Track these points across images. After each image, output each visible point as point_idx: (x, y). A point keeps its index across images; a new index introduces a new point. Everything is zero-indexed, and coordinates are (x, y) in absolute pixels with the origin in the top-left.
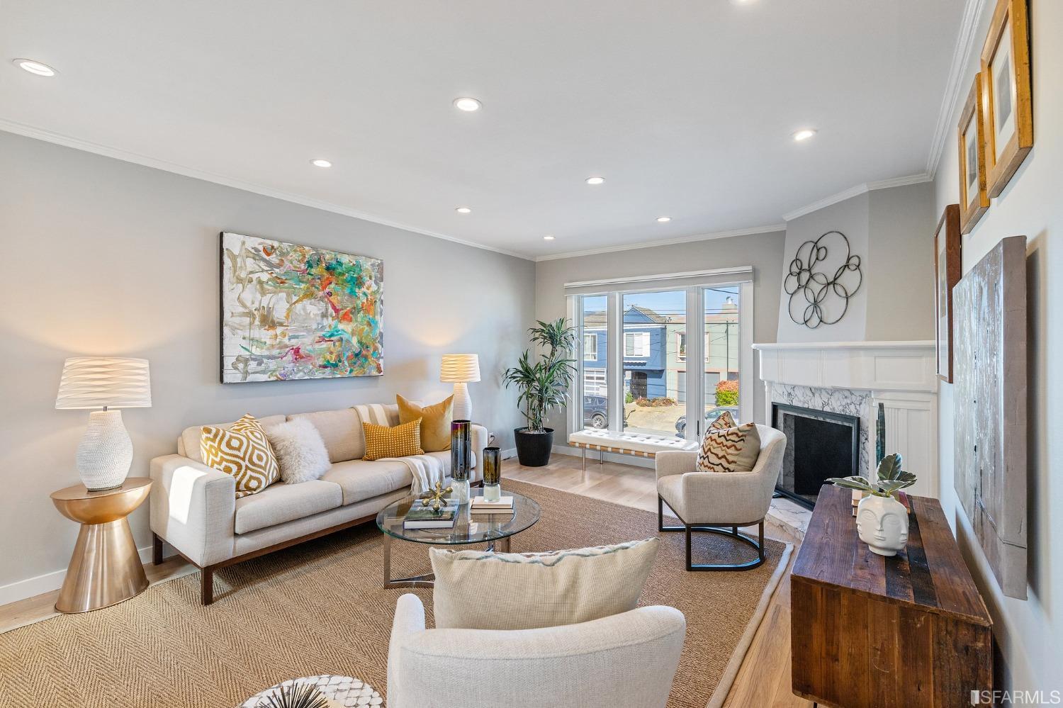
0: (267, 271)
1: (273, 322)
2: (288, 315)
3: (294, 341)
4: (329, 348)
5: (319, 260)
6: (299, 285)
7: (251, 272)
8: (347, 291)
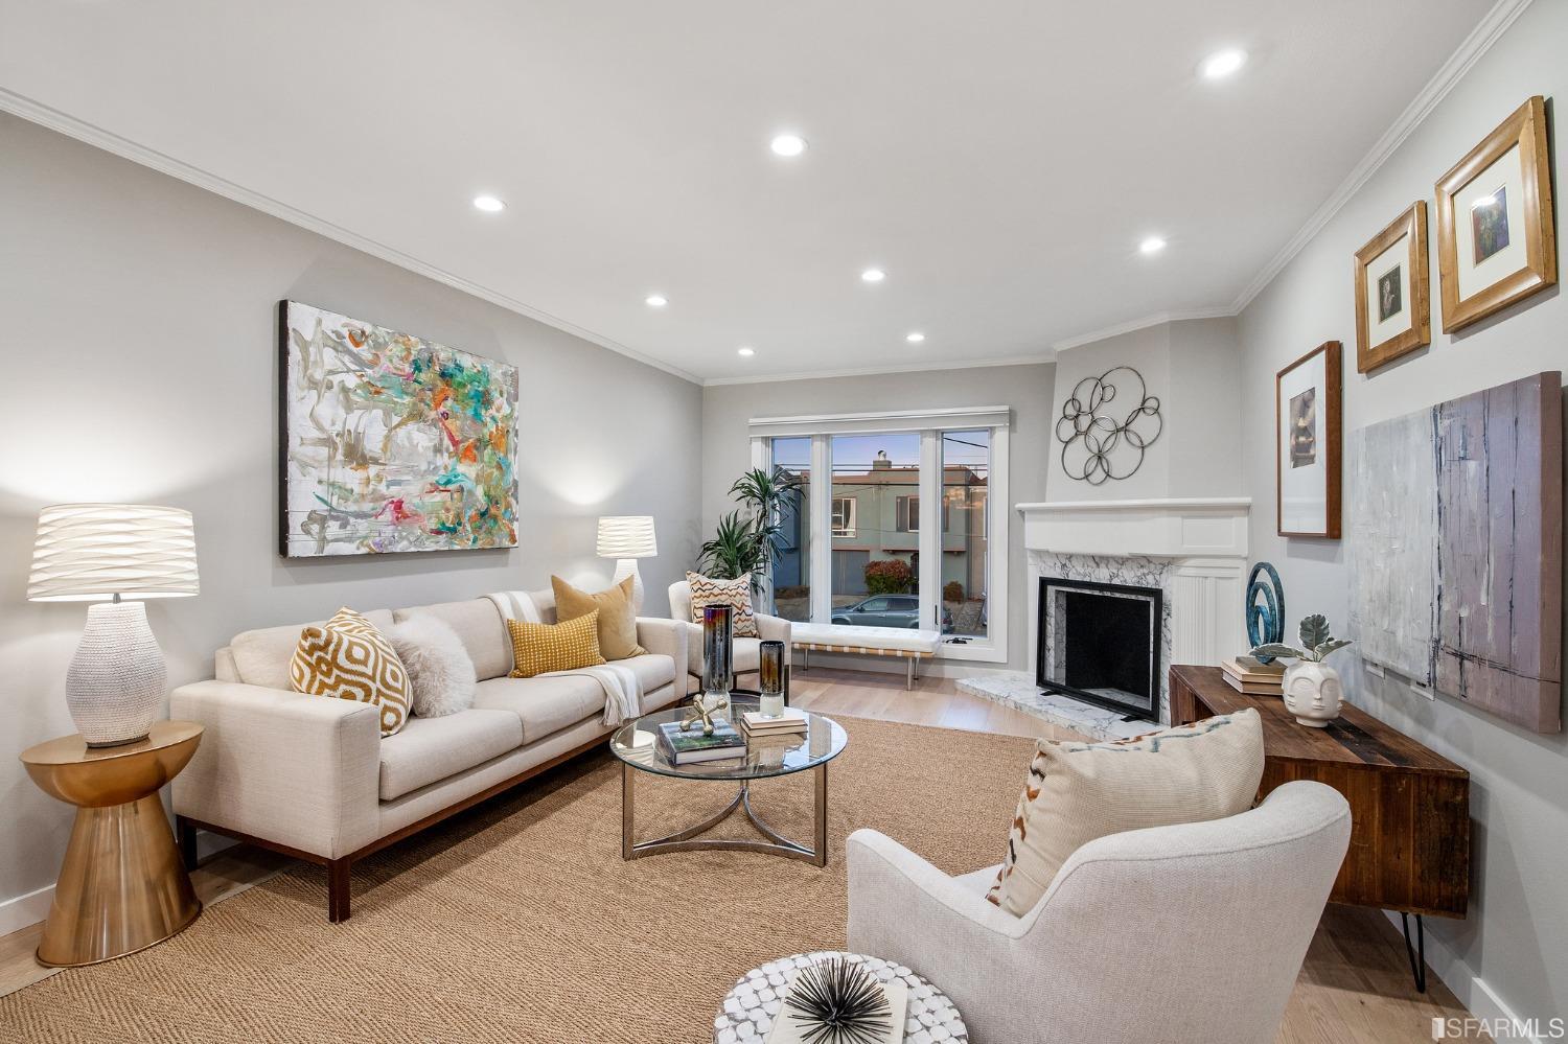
0: (354, 371)
1: (363, 456)
2: (385, 446)
3: (394, 490)
4: (444, 503)
5: (430, 360)
6: (402, 398)
7: (332, 372)
8: (470, 412)
